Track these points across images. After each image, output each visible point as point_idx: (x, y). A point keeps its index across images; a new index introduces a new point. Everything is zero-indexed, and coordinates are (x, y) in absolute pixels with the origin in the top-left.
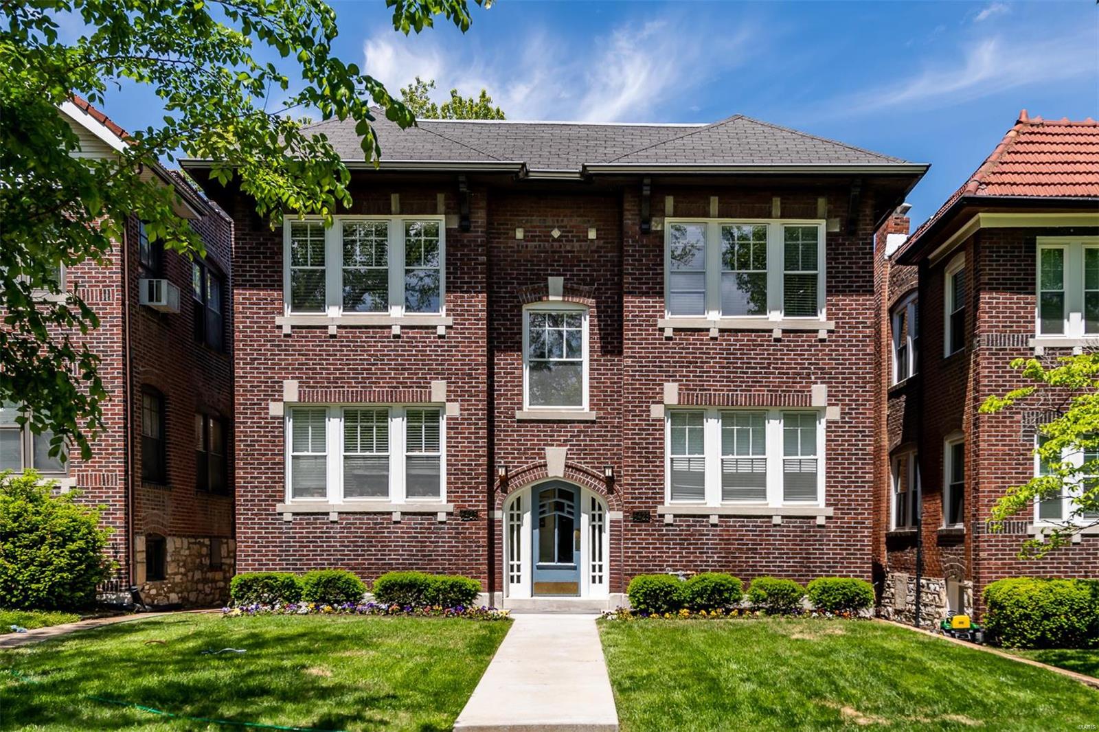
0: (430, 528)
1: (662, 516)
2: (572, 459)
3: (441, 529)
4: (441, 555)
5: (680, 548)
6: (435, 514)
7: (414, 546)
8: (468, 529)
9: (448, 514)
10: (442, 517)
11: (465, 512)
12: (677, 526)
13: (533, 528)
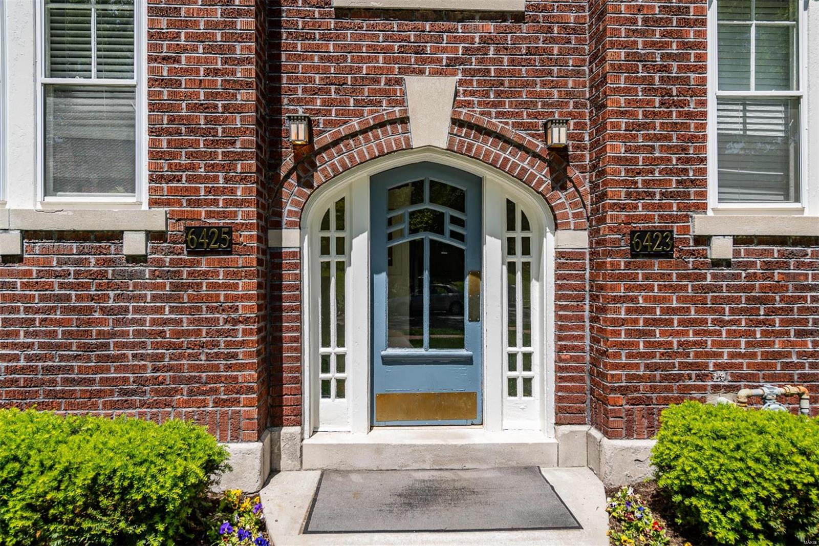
0: (103, 275)
1: (703, 240)
2: (469, 104)
3: (132, 276)
4: (133, 346)
5: (750, 322)
6: (116, 236)
7: (60, 323)
8: (205, 274)
9: (153, 236)
10: (134, 244)
11: (198, 231)
12: (740, 265)
13: (374, 270)
